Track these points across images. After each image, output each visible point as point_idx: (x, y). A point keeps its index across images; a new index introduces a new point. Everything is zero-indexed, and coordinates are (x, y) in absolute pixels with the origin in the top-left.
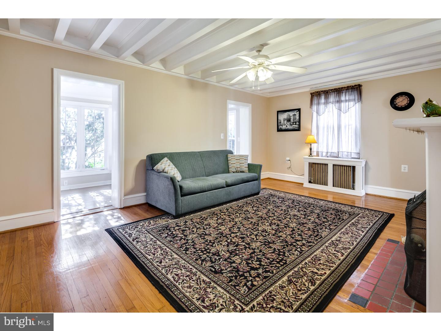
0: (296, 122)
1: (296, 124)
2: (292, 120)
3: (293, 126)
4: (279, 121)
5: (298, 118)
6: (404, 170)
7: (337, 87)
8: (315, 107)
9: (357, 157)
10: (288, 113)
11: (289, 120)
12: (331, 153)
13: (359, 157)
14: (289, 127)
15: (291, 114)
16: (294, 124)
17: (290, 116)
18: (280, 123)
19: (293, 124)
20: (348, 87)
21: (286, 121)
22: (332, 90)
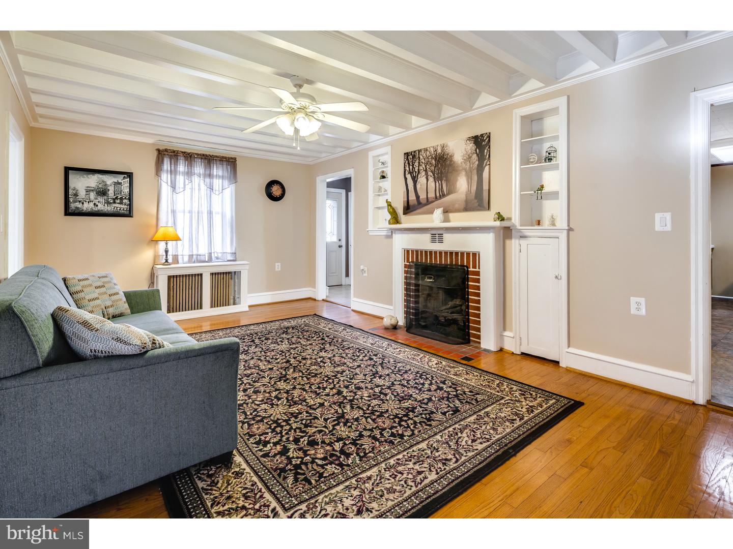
0: (121, 199)
1: (121, 203)
2: (111, 193)
3: (114, 205)
4: (71, 192)
5: (126, 190)
6: (278, 268)
7: (208, 154)
8: (165, 177)
9: (232, 259)
10: (100, 176)
11: (102, 192)
12: (197, 255)
13: (235, 259)
14: (101, 207)
15: (109, 180)
16: (118, 201)
17: (106, 185)
18: (76, 195)
19: (115, 202)
20: (223, 157)
21: (92, 195)
22: (198, 154)
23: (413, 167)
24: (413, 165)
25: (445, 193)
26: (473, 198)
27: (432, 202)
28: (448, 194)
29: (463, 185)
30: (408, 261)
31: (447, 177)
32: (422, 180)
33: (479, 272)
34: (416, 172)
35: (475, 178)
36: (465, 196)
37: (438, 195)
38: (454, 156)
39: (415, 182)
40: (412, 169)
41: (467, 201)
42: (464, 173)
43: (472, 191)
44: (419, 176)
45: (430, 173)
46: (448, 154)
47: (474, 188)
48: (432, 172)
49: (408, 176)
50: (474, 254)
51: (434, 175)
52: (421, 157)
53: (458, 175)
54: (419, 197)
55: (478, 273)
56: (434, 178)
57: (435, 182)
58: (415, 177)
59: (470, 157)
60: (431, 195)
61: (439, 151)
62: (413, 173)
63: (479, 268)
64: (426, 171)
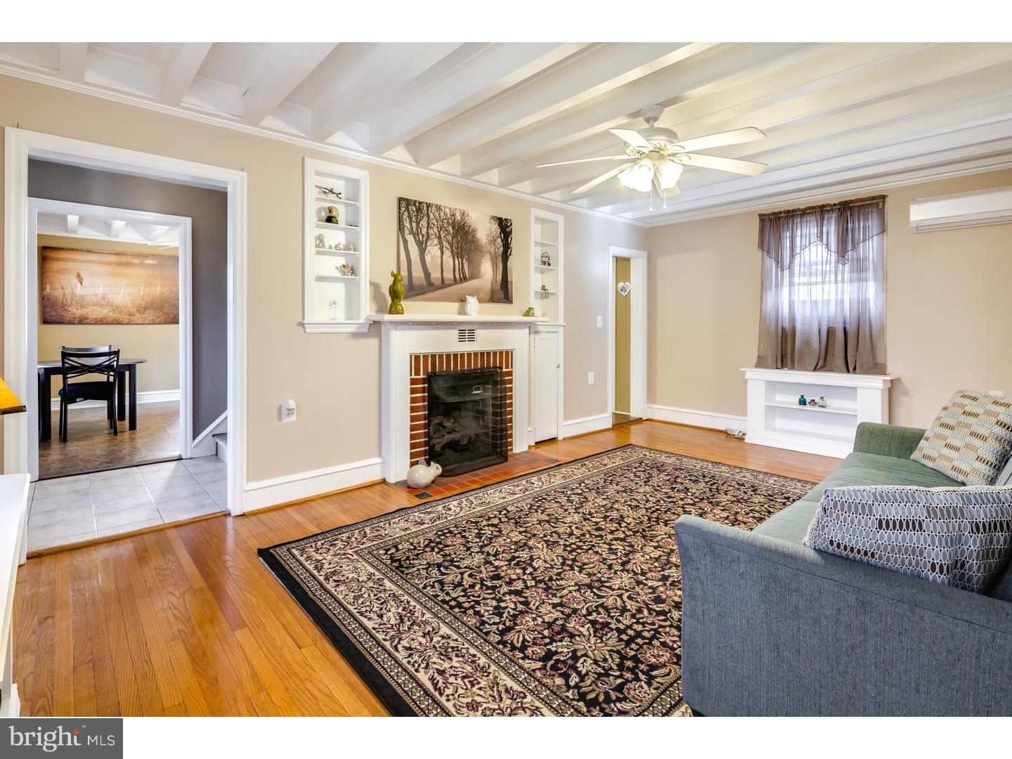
23: (418, 225)
24: (418, 223)
25: (468, 277)
26: (499, 288)
27: (450, 285)
28: (472, 278)
29: (488, 271)
30: (417, 373)
31: (469, 256)
32: (433, 251)
33: (512, 372)
34: (423, 236)
35: (500, 265)
36: (490, 285)
37: (458, 277)
38: (478, 232)
39: (422, 251)
40: (417, 229)
41: (493, 292)
42: (489, 257)
43: (498, 281)
44: (429, 243)
45: (445, 244)
46: (470, 227)
47: (500, 277)
48: (449, 243)
49: (410, 238)
50: (507, 353)
51: (451, 248)
52: (431, 216)
53: (483, 257)
54: (429, 274)
55: (510, 374)
56: (452, 252)
57: (454, 259)
58: (422, 243)
59: (495, 240)
60: (449, 275)
61: (458, 217)
62: (418, 235)
63: (512, 368)
64: (439, 238)
